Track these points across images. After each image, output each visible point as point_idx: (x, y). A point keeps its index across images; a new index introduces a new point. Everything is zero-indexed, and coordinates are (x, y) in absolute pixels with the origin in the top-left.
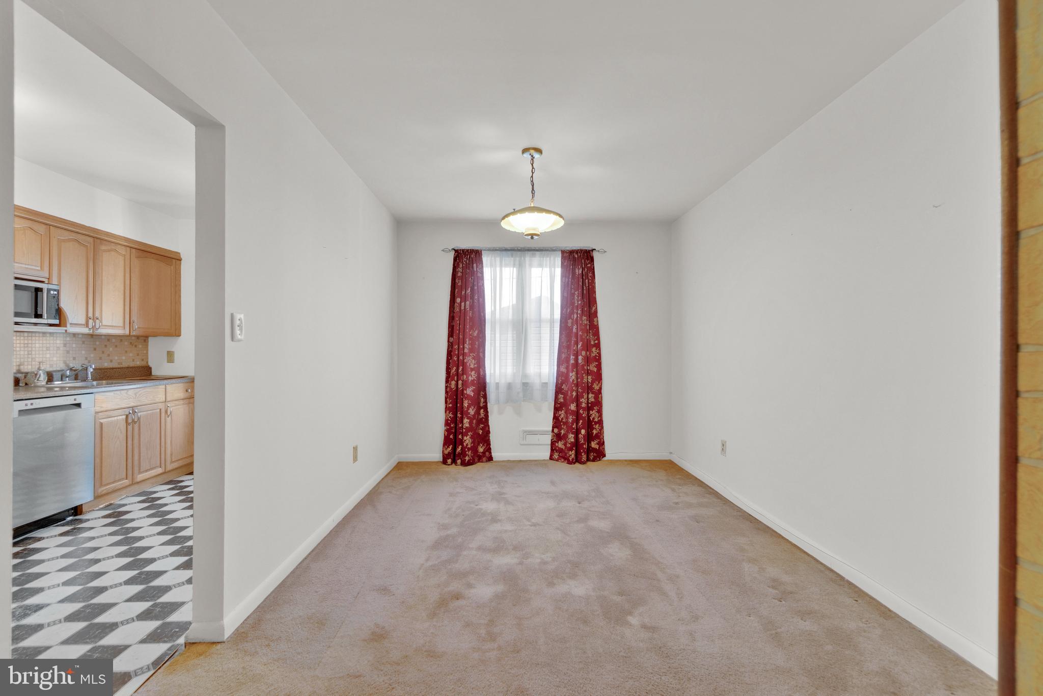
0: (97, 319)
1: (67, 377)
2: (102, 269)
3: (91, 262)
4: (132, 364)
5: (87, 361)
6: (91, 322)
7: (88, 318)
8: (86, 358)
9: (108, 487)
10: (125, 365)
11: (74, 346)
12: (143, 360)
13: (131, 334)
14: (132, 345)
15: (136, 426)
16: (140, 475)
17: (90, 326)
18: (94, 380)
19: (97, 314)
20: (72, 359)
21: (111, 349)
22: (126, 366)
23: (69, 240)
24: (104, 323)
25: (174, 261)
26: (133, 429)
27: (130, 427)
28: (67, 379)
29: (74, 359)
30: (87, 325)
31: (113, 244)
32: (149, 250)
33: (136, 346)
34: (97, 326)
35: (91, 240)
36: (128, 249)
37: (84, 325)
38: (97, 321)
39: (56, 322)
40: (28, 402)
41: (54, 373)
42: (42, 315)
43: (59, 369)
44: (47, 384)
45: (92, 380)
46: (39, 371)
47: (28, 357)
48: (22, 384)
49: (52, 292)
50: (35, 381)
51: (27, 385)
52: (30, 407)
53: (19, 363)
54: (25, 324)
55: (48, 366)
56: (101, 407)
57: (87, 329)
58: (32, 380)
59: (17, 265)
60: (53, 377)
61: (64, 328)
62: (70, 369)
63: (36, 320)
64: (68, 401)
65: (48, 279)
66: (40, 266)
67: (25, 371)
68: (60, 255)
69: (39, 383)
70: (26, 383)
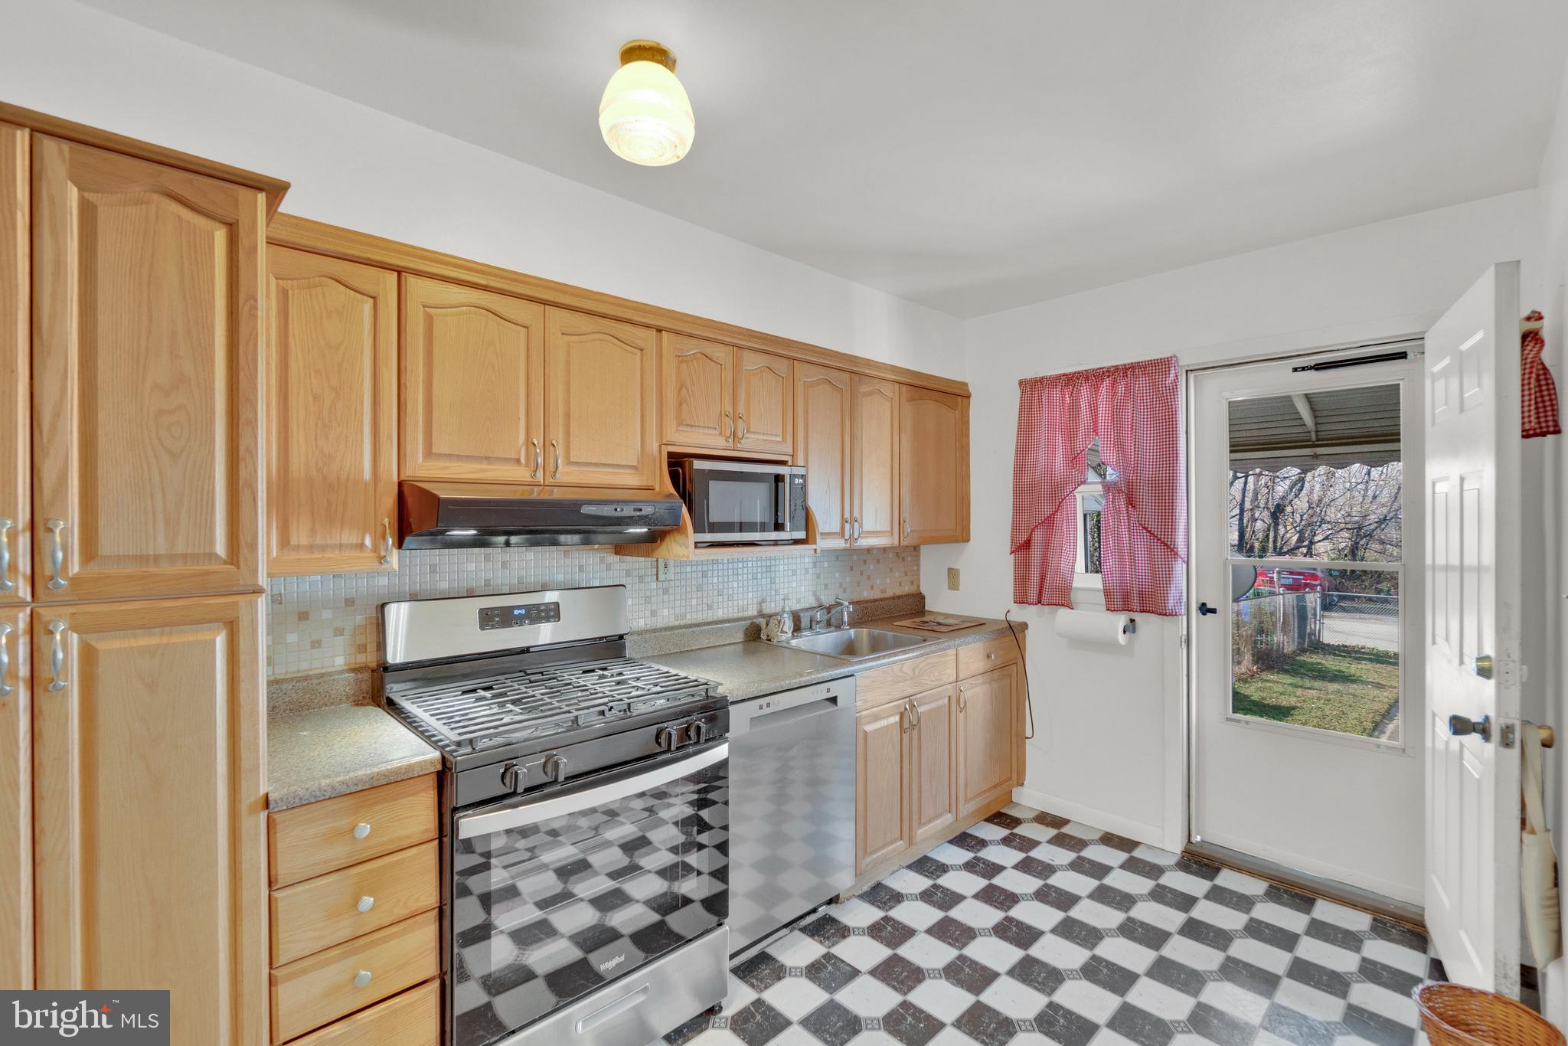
0: (856, 521)
1: (818, 623)
2: (862, 428)
4: (898, 592)
5: (842, 590)
6: (847, 527)
7: (844, 521)
8: (841, 584)
9: (875, 856)
10: (889, 594)
12: (912, 583)
13: (901, 544)
14: (899, 558)
15: (915, 732)
16: (921, 830)
17: (846, 535)
18: (852, 625)
19: (856, 514)
20: (824, 588)
21: (872, 567)
22: (891, 595)
23: (818, 382)
24: (866, 528)
25: (959, 399)
26: (910, 739)
27: (906, 737)
28: (817, 626)
29: (826, 586)
30: (842, 533)
31: (876, 381)
32: (925, 384)
33: (903, 558)
34: (856, 536)
35: (846, 376)
36: (897, 386)
37: (838, 534)
38: (856, 525)
39: (802, 535)
40: (763, 701)
41: (802, 615)
42: (784, 524)
43: (807, 606)
44: (793, 637)
45: (849, 625)
46: (784, 612)
47: (771, 589)
48: (763, 637)
49: (796, 480)
50: (779, 633)
51: (770, 640)
52: (766, 711)
53: (759, 600)
54: (763, 543)
55: (795, 601)
56: (865, 701)
57: (843, 541)
58: (775, 631)
59: (753, 436)
60: (800, 622)
61: (812, 544)
62: (821, 607)
63: (774, 535)
64: (819, 693)
65: (792, 456)
66: (781, 434)
67: (765, 612)
68: (806, 412)
69: (784, 637)
70: (768, 636)
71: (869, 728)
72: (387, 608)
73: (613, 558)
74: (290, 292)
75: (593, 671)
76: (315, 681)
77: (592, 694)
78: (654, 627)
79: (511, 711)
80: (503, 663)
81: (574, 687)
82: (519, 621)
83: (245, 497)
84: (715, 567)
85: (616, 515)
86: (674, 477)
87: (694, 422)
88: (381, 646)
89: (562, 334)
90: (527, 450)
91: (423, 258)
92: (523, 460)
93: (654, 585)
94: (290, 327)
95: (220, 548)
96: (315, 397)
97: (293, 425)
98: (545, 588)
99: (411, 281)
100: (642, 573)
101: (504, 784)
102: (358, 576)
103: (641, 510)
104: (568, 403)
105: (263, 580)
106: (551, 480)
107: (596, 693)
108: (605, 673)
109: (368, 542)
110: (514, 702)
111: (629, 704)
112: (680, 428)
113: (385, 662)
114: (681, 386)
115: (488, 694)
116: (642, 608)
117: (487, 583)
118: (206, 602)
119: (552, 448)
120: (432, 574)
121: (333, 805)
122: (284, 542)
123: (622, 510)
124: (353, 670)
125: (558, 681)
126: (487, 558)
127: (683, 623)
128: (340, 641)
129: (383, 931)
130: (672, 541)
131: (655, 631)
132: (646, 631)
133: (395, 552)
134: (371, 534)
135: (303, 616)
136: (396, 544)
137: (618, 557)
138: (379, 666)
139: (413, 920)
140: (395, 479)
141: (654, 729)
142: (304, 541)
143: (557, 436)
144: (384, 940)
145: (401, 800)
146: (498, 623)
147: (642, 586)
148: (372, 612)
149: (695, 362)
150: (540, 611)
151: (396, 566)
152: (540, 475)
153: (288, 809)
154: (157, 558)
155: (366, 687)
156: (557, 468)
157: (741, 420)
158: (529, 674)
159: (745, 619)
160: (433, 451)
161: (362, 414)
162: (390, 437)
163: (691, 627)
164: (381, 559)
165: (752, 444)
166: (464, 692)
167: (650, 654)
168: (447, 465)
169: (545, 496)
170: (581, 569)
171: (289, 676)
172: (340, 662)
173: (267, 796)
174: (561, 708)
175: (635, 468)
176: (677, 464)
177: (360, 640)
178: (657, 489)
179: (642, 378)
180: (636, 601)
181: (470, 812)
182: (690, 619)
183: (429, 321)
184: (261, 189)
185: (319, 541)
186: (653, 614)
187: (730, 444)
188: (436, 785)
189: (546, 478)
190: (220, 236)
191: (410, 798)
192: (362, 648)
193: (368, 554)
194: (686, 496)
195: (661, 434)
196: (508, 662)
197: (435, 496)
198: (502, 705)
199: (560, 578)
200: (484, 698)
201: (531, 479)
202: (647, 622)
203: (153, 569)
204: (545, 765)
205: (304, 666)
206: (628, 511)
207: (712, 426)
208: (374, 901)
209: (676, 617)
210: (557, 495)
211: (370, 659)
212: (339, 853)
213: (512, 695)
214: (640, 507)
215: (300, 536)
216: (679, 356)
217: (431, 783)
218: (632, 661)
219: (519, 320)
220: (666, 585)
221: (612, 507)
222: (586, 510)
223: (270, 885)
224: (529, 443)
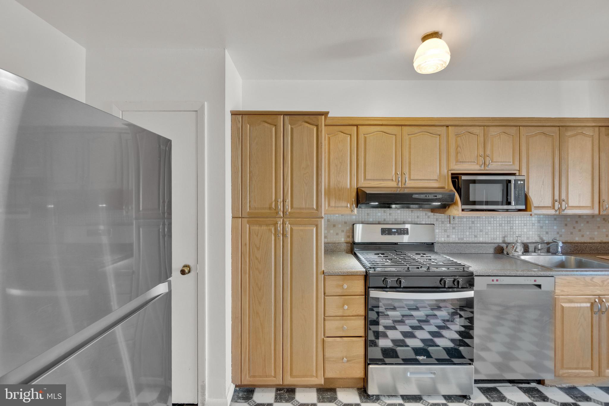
0: (563, 201)
1: (539, 250)
2: (568, 154)
3: (557, 150)
5: (558, 236)
6: (557, 204)
7: (554, 201)
8: (558, 233)
9: (570, 371)
10: (596, 239)
11: (547, 222)
15: (604, 316)
17: (556, 208)
18: (563, 253)
19: (563, 197)
20: (545, 233)
23: (536, 135)
24: (571, 204)
26: (599, 318)
27: (596, 316)
28: (539, 251)
29: (547, 233)
30: (553, 207)
31: (579, 128)
34: (563, 208)
35: (557, 129)
36: (596, 129)
37: (550, 207)
38: (564, 203)
39: (523, 207)
40: (495, 278)
41: (530, 245)
42: (511, 202)
43: (534, 241)
44: (523, 254)
45: (562, 253)
46: (517, 242)
47: (510, 231)
48: (505, 253)
49: (519, 182)
50: (513, 252)
51: (508, 254)
52: (495, 282)
53: (503, 236)
54: (500, 210)
55: (526, 238)
56: (562, 291)
57: (554, 211)
58: (511, 250)
59: (495, 163)
60: (529, 248)
61: (529, 212)
62: (542, 243)
63: (506, 207)
64: (530, 281)
65: (519, 171)
66: (511, 161)
67: (507, 241)
68: (528, 149)
69: (516, 254)
70: (507, 252)
71: (565, 305)
72: (355, 225)
73: (430, 214)
74: (331, 138)
75: (420, 254)
76: (337, 244)
77: (416, 261)
78: (448, 242)
79: (388, 262)
80: (389, 247)
81: (411, 258)
82: (394, 233)
83: (319, 194)
84: (479, 220)
85: (426, 198)
86: (454, 183)
87: (463, 160)
88: (353, 237)
89: (408, 135)
90: (395, 176)
91: (363, 120)
92: (394, 179)
93: (448, 225)
94: (331, 147)
95: (315, 207)
96: (336, 166)
97: (331, 173)
98: (404, 223)
99: (360, 127)
100: (443, 220)
101: (384, 284)
102: (348, 215)
103: (436, 196)
104: (410, 159)
105: (323, 215)
106: (404, 186)
107: (418, 261)
108: (424, 255)
109: (349, 206)
110: (389, 259)
111: (429, 267)
112: (457, 164)
113: (354, 241)
114: (457, 147)
115: (382, 256)
116: (443, 233)
117: (385, 220)
118: (312, 220)
119: (404, 175)
120: (368, 216)
121: (338, 277)
122: (329, 205)
123: (429, 196)
124: (346, 243)
125: (406, 255)
126: (384, 212)
127: (462, 241)
128: (343, 234)
129: (350, 317)
130: (453, 208)
131: (448, 243)
132: (444, 243)
133: (356, 209)
134: (349, 203)
135: (334, 226)
136: (356, 206)
137: (433, 213)
138: (352, 242)
139: (358, 317)
140: (356, 188)
141: (439, 278)
142: (333, 205)
143: (406, 170)
144: (350, 320)
145: (355, 281)
146: (387, 233)
147: (443, 225)
148: (351, 226)
149: (464, 136)
150: (401, 231)
151: (356, 213)
152: (400, 184)
153: (328, 275)
154: (303, 208)
155: (349, 248)
156: (406, 181)
157: (488, 157)
158: (397, 252)
159: (494, 243)
160: (366, 178)
161: (347, 169)
162: (354, 175)
163: (465, 244)
164: (352, 211)
165: (493, 167)
166: (375, 254)
167: (446, 252)
168: (370, 182)
169: (402, 192)
170: (418, 217)
171: (331, 242)
172: (343, 240)
173: (324, 271)
174: (404, 264)
175: (437, 180)
176: (455, 178)
177: (348, 234)
178: (446, 188)
179: (440, 146)
180: (440, 231)
181: (373, 289)
182: (465, 240)
183: (365, 138)
184: (323, 115)
185: (337, 205)
186: (448, 236)
187: (483, 168)
188: (364, 279)
189: (402, 185)
190: (315, 129)
191: (357, 281)
192: (348, 237)
193: (349, 209)
194: (459, 190)
195: (448, 166)
196: (390, 247)
197: (365, 192)
198: (386, 259)
199: (410, 220)
200: (381, 257)
201: (397, 186)
202: (445, 239)
203: (302, 211)
204: (397, 280)
205: (334, 240)
206: (431, 197)
207: (473, 161)
208: (348, 307)
209: (459, 239)
210: (406, 191)
211: (350, 240)
212: (339, 291)
213: (389, 257)
214: (436, 195)
215: (333, 204)
216: (456, 135)
217: (362, 278)
218: (436, 253)
219: (393, 133)
220: (454, 225)
221: (424, 195)
222: (415, 196)
223: (324, 294)
224: (396, 174)
